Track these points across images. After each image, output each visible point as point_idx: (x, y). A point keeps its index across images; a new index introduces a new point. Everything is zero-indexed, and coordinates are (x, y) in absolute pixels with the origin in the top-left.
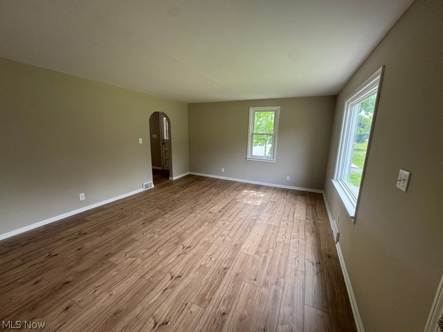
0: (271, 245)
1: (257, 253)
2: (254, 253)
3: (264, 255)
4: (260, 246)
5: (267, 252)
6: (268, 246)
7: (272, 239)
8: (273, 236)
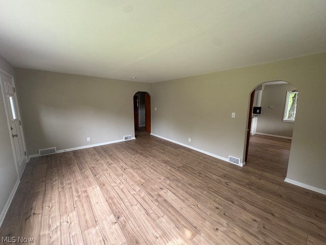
0: (78, 203)
1: (86, 191)
2: (88, 189)
3: (80, 193)
4: (88, 196)
5: (79, 196)
6: (80, 201)
7: (80, 208)
8: (82, 213)
